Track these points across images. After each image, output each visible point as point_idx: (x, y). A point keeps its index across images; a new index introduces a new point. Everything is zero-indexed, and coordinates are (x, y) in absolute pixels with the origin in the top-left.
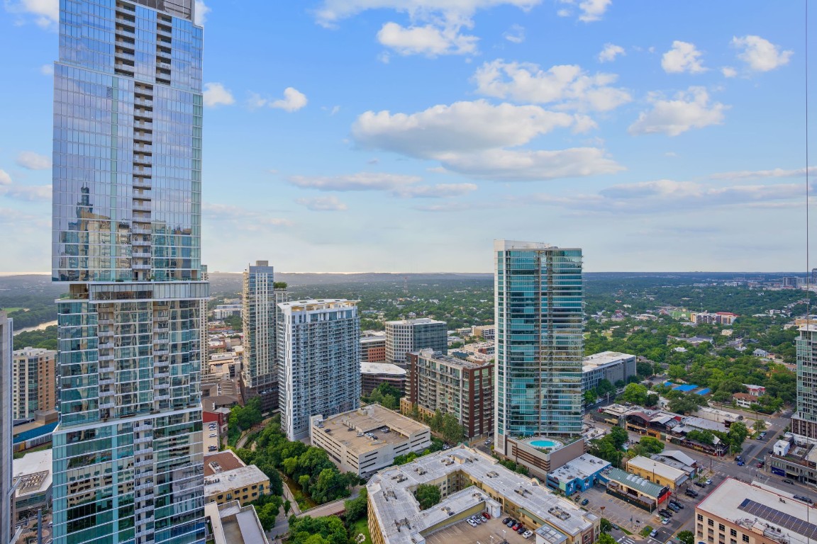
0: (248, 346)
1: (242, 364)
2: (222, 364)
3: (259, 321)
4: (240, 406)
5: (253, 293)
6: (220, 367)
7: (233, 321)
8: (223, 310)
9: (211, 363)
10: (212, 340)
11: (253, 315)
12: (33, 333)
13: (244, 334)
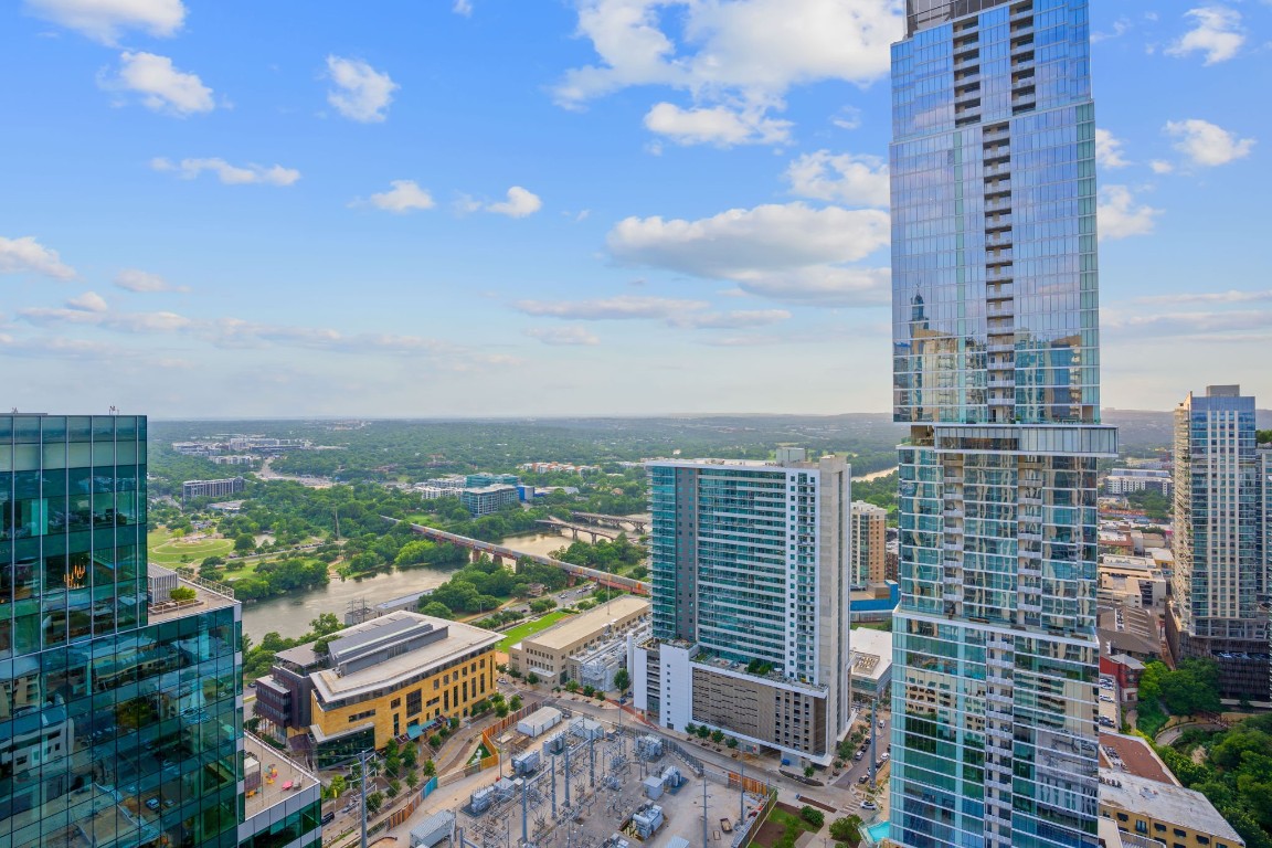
0: (1188, 553)
1: (1169, 586)
2: (1124, 576)
3: (1214, 506)
4: (1165, 664)
5: (1200, 451)
6: (1120, 580)
7: (1151, 502)
8: (1126, 478)
9: (1101, 570)
10: (1104, 529)
11: (1199, 496)
12: (862, 482)
13: (1178, 525)
